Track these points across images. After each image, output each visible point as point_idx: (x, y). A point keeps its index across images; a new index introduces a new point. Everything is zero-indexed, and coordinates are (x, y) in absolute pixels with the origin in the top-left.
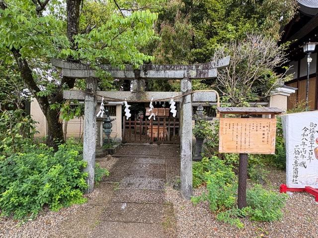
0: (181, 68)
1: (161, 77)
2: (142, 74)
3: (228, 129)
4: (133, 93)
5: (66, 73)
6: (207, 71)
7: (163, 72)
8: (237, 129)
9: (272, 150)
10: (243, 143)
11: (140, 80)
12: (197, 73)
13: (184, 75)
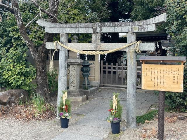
0: (126, 25)
1: (112, 32)
2: (98, 30)
3: (148, 72)
4: (92, 44)
5: (47, 30)
6: (146, 26)
7: (113, 28)
8: (155, 72)
9: (181, 89)
10: (159, 83)
11: (97, 34)
12: (139, 28)
13: (129, 30)
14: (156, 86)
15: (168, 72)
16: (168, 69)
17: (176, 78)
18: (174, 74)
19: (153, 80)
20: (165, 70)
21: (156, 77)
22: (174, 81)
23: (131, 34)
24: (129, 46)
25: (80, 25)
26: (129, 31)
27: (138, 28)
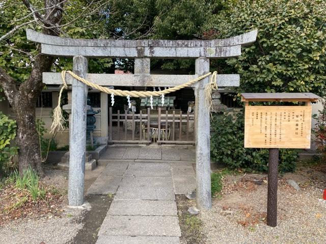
0: (196, 45)
1: (171, 56)
2: (147, 52)
3: (255, 119)
4: (135, 76)
5: (46, 50)
6: (228, 48)
7: (173, 49)
8: (266, 119)
9: (307, 144)
10: (273, 136)
11: (144, 59)
12: (216, 51)
13: (200, 53)
14: (268, 140)
15: (287, 118)
16: (287, 113)
17: (299, 127)
18: (297, 121)
19: (263, 131)
20: (283, 114)
21: (268, 126)
22: (297, 131)
23: (203, 60)
24: (199, 81)
25: (113, 42)
26: (200, 56)
27: (214, 51)
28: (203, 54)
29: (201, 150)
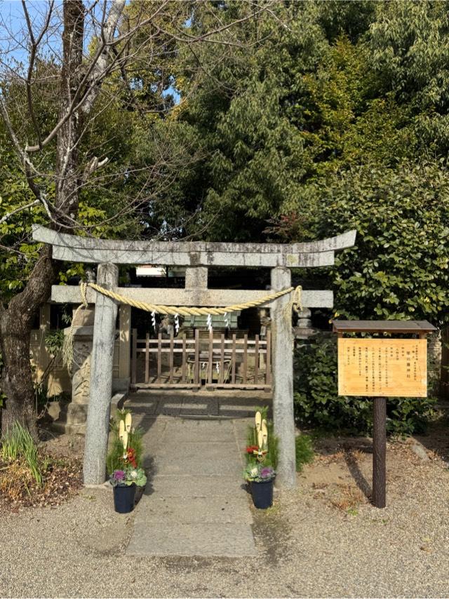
0: (272, 250)
1: (237, 264)
2: (204, 259)
3: (352, 357)
4: (186, 291)
5: (60, 254)
6: (316, 255)
7: (240, 255)
8: (367, 356)
9: (423, 391)
10: (377, 380)
11: (198, 268)
12: (300, 258)
13: (277, 261)
15: (395, 355)
16: (394, 349)
17: (412, 368)
18: (408, 359)
19: (363, 372)
20: (389, 349)
21: (370, 366)
22: (408, 373)
23: (282, 271)
24: (276, 298)
25: (156, 245)
26: (278, 265)
27: (297, 258)
28: (281, 263)
29: (280, 398)
